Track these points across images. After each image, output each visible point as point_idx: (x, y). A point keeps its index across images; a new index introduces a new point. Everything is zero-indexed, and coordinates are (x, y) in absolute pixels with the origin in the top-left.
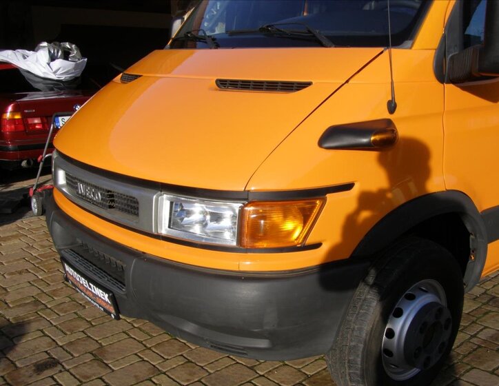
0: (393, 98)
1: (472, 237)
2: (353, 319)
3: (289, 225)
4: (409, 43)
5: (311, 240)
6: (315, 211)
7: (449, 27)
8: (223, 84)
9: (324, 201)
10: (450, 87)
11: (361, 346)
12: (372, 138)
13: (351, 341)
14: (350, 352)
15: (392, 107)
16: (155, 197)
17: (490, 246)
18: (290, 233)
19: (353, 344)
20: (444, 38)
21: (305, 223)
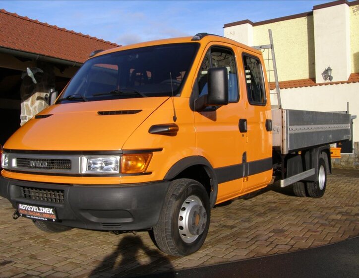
0: (175, 115)
1: (211, 180)
2: (166, 210)
3: (139, 165)
4: (179, 95)
5: (148, 170)
6: (149, 158)
7: (194, 89)
8: (101, 113)
9: (152, 154)
10: (196, 113)
11: (170, 221)
12: (170, 128)
13: (166, 219)
14: (165, 224)
15: (175, 119)
16: (80, 158)
17: (219, 185)
18: (140, 168)
19: (167, 220)
20: (192, 93)
21: (146, 162)
